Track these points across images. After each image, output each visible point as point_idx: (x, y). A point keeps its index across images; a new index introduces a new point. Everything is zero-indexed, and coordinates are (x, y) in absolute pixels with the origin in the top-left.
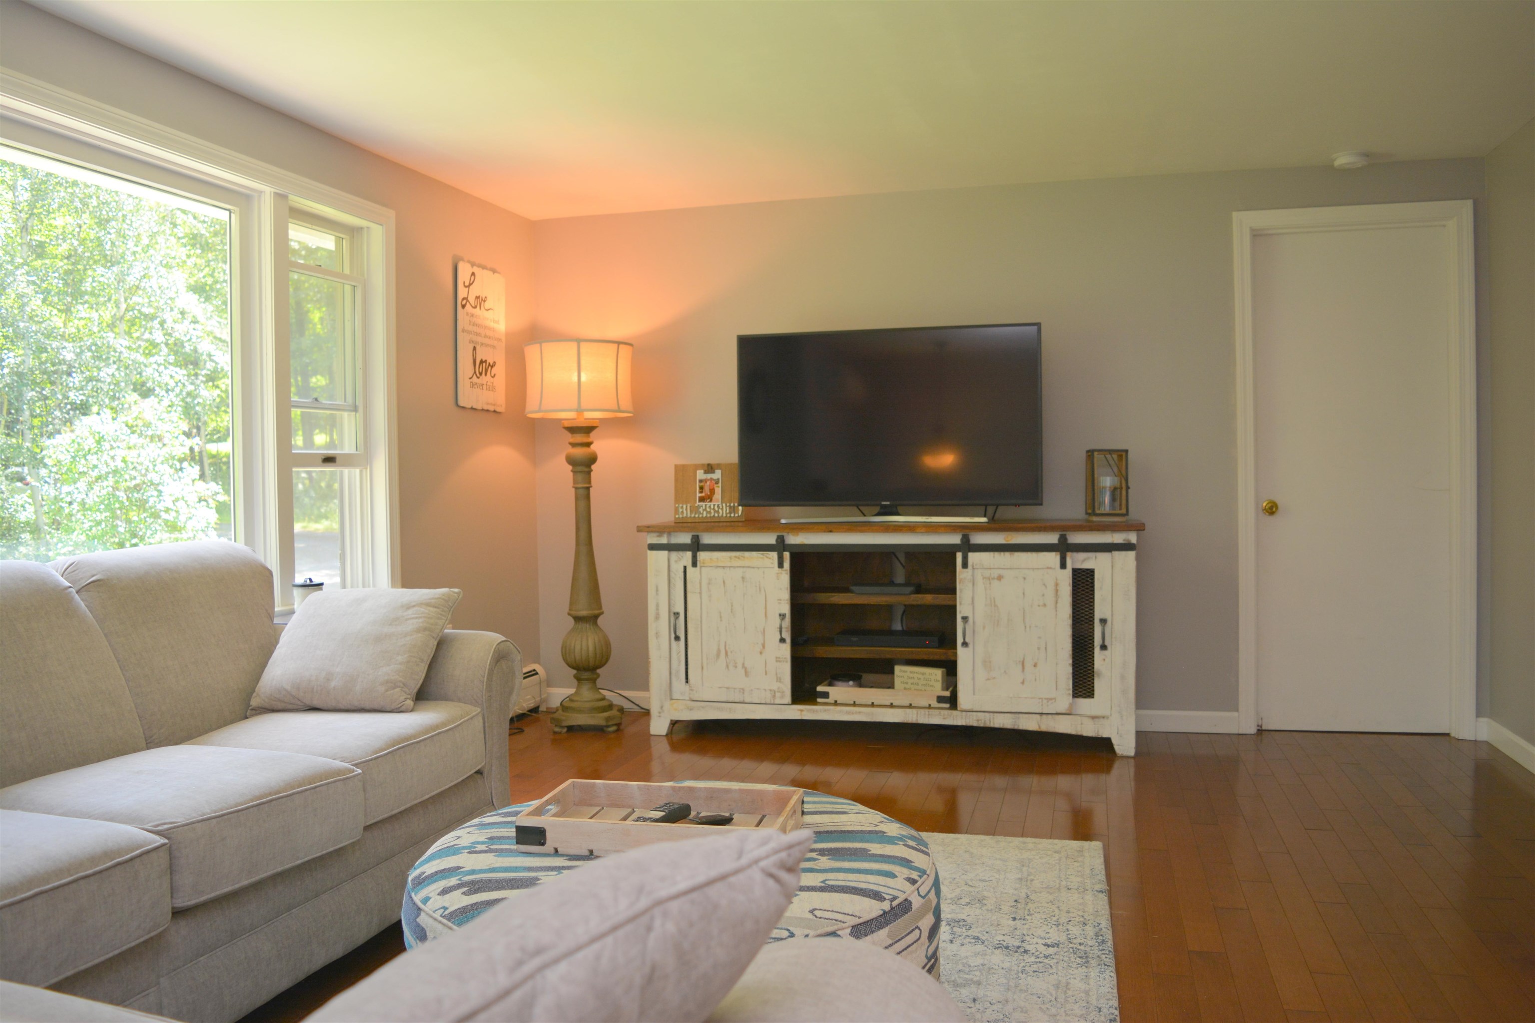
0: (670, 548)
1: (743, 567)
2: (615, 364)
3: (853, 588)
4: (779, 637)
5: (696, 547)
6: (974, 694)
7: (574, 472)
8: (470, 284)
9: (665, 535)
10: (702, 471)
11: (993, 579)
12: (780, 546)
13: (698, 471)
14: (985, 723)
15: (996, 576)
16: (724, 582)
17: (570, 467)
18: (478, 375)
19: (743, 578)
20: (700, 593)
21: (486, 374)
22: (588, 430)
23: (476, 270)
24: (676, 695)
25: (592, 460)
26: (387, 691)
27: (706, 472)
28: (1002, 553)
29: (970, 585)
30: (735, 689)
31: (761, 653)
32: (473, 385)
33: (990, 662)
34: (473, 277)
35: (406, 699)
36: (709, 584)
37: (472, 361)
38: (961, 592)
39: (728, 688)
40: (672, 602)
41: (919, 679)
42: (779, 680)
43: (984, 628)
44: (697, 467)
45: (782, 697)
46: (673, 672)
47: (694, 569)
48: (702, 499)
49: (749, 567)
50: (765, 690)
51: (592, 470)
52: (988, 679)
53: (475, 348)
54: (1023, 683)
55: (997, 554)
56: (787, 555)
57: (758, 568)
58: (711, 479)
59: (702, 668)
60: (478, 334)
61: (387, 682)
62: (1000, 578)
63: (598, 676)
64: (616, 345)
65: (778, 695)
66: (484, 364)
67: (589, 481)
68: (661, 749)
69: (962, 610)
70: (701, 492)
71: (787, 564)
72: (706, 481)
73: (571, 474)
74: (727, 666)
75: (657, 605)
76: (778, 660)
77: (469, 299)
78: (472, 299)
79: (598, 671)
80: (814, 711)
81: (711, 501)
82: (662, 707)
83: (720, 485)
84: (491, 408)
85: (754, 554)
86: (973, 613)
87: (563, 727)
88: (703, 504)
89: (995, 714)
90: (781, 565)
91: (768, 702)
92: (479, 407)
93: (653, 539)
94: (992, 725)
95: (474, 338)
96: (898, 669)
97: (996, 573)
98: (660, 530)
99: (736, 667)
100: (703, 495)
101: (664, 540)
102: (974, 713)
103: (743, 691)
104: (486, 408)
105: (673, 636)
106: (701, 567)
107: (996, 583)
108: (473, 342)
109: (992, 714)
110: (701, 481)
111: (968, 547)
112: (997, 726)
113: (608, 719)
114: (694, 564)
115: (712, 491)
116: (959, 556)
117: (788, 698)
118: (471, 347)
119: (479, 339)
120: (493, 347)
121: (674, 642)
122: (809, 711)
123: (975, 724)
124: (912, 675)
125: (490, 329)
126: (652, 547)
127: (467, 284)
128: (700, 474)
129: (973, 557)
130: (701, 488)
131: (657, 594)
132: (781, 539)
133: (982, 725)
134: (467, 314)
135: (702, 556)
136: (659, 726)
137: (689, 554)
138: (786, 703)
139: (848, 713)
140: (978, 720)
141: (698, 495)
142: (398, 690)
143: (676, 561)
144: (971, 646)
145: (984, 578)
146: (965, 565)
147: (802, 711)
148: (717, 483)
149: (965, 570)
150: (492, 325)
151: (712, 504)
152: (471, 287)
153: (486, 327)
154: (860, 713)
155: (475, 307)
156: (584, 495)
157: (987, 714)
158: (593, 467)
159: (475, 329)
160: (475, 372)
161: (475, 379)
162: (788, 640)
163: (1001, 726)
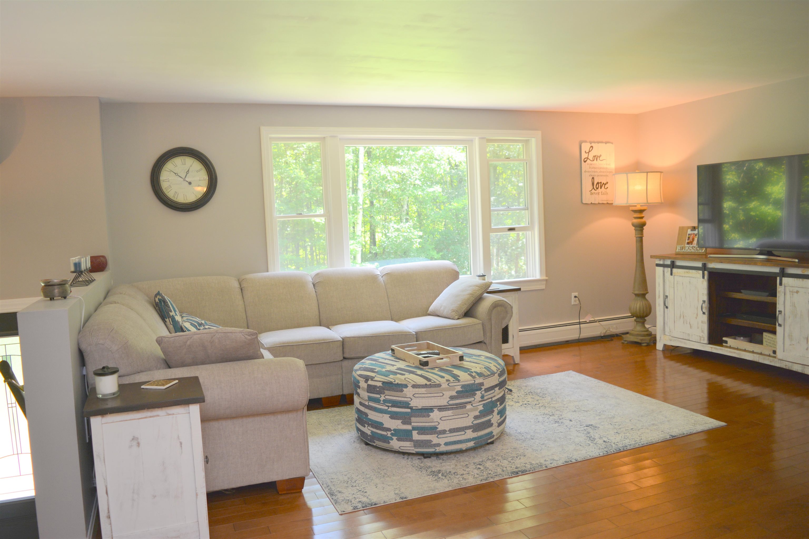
0: (664, 266)
1: (689, 277)
2: (646, 182)
3: (742, 291)
4: (702, 312)
5: (673, 266)
6: (784, 351)
7: (635, 230)
8: (589, 151)
9: (662, 260)
10: (690, 230)
11: (794, 292)
12: (704, 268)
13: (689, 230)
14: (789, 367)
15: (796, 291)
16: (683, 283)
17: (634, 228)
18: (596, 189)
19: (690, 282)
20: (674, 288)
21: (601, 188)
22: (641, 211)
23: (593, 145)
24: (666, 333)
25: (644, 224)
26: (451, 312)
27: (692, 230)
28: (798, 279)
29: (783, 294)
30: (686, 333)
31: (696, 318)
32: (592, 194)
33: (792, 336)
34: (591, 148)
35: (456, 316)
36: (677, 284)
37: (591, 183)
38: (779, 298)
39: (683, 333)
40: (665, 291)
41: (771, 340)
42: (703, 332)
43: (789, 317)
44: (688, 228)
45: (704, 340)
46: (666, 322)
47: (671, 276)
48: (688, 243)
49: (691, 277)
50: (697, 336)
51: (644, 229)
52: (790, 345)
53: (593, 178)
54: (807, 349)
55: (796, 279)
56: (706, 272)
57: (695, 278)
58: (694, 234)
59: (675, 322)
60: (596, 172)
61: (452, 310)
62: (797, 292)
63: (645, 320)
64: (646, 174)
65: (702, 338)
66: (600, 184)
67: (642, 234)
68: (660, 356)
69: (779, 307)
70: (688, 240)
71: (706, 277)
72: (691, 234)
73: (634, 231)
74: (684, 323)
75: (659, 292)
76: (702, 322)
77: (589, 158)
78: (591, 157)
79: (646, 318)
80: (716, 349)
81: (692, 244)
82: (660, 338)
83: (697, 236)
84: (605, 202)
85: (694, 271)
86: (784, 310)
87: (625, 341)
88: (688, 245)
89: (794, 364)
90: (703, 277)
91: (698, 342)
92: (597, 202)
93: (658, 262)
94: (792, 369)
95: (593, 174)
96: (765, 334)
97: (795, 289)
98: (660, 257)
99: (687, 323)
100: (689, 241)
101: (661, 262)
102: (784, 362)
103: (689, 335)
104: (601, 202)
105: (665, 307)
106: (674, 276)
107: (795, 294)
108: (592, 176)
109: (792, 363)
110: (689, 235)
111: (783, 274)
112: (794, 370)
113: (642, 340)
114: (671, 274)
115: (693, 239)
116: (778, 278)
117: (706, 341)
118: (591, 177)
119: (596, 174)
120: (607, 176)
121: (666, 309)
122: (715, 348)
123: (784, 367)
124: (769, 338)
125: (606, 168)
126: (658, 265)
127: (587, 151)
128: (689, 232)
129: (785, 280)
130: (689, 238)
131: (659, 287)
132: (704, 265)
133: (787, 368)
134: (588, 164)
135: (675, 270)
136: (660, 346)
137: (669, 269)
138: (705, 343)
139: (730, 352)
140: (786, 366)
141: (687, 241)
142: (454, 312)
143: (667, 272)
144: (783, 326)
145: (790, 291)
146: (781, 284)
147: (712, 348)
148: (696, 236)
149: (780, 286)
150: (605, 166)
151: (692, 246)
152: (590, 153)
153: (600, 168)
154: (735, 353)
155: (593, 160)
156: (640, 240)
157: (790, 363)
158: (644, 228)
159: (593, 170)
160: (593, 188)
161: (593, 191)
162: (706, 314)
163: (796, 370)
